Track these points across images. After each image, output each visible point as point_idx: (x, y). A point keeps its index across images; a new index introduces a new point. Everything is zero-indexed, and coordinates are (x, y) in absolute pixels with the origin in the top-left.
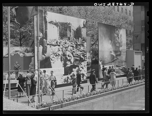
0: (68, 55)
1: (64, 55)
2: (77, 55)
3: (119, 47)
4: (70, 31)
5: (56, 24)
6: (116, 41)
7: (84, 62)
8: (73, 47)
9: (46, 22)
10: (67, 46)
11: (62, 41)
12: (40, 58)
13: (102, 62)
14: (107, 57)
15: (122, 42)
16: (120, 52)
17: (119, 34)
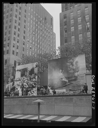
0: (25, 85)
1: (23, 85)
2: (30, 84)
3: (74, 73)
4: (27, 72)
5: (20, 71)
6: (69, 69)
7: (35, 88)
8: (28, 80)
9: (15, 71)
10: (25, 80)
11: (22, 78)
12: (11, 88)
13: (51, 87)
14: (56, 83)
15: (78, 68)
16: (75, 77)
17: (73, 61)
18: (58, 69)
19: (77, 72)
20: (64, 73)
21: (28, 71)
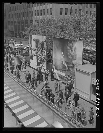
2: (42, 57)
3: (72, 60)
6: (69, 54)
7: (45, 63)
9: (32, 40)
10: (38, 52)
11: (36, 49)
14: (59, 64)
15: (76, 56)
16: (73, 64)
17: (73, 46)
18: (61, 50)
19: (75, 60)
20: (64, 56)
21: (40, 44)
